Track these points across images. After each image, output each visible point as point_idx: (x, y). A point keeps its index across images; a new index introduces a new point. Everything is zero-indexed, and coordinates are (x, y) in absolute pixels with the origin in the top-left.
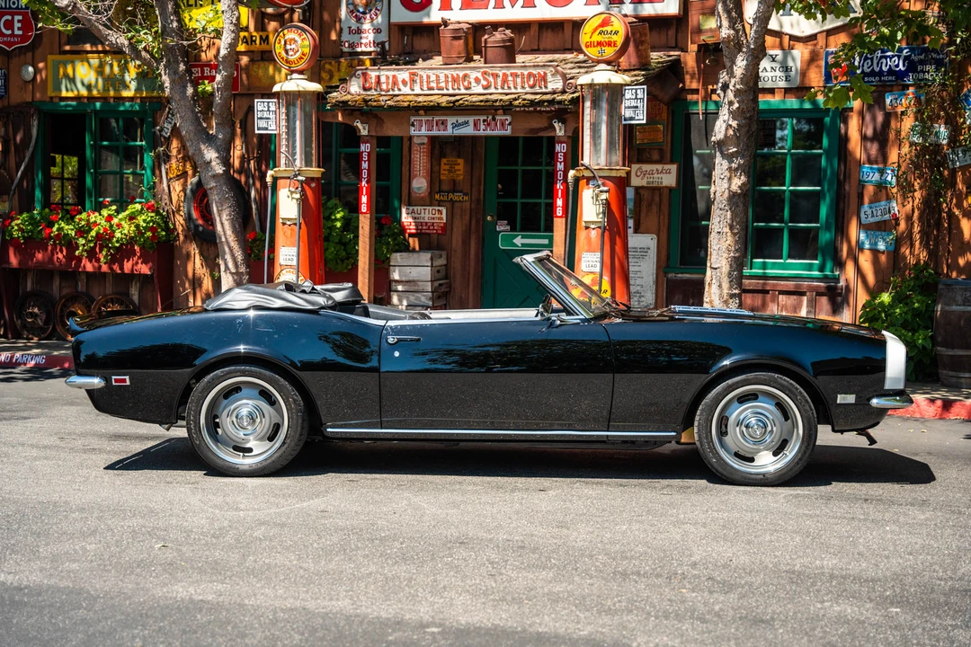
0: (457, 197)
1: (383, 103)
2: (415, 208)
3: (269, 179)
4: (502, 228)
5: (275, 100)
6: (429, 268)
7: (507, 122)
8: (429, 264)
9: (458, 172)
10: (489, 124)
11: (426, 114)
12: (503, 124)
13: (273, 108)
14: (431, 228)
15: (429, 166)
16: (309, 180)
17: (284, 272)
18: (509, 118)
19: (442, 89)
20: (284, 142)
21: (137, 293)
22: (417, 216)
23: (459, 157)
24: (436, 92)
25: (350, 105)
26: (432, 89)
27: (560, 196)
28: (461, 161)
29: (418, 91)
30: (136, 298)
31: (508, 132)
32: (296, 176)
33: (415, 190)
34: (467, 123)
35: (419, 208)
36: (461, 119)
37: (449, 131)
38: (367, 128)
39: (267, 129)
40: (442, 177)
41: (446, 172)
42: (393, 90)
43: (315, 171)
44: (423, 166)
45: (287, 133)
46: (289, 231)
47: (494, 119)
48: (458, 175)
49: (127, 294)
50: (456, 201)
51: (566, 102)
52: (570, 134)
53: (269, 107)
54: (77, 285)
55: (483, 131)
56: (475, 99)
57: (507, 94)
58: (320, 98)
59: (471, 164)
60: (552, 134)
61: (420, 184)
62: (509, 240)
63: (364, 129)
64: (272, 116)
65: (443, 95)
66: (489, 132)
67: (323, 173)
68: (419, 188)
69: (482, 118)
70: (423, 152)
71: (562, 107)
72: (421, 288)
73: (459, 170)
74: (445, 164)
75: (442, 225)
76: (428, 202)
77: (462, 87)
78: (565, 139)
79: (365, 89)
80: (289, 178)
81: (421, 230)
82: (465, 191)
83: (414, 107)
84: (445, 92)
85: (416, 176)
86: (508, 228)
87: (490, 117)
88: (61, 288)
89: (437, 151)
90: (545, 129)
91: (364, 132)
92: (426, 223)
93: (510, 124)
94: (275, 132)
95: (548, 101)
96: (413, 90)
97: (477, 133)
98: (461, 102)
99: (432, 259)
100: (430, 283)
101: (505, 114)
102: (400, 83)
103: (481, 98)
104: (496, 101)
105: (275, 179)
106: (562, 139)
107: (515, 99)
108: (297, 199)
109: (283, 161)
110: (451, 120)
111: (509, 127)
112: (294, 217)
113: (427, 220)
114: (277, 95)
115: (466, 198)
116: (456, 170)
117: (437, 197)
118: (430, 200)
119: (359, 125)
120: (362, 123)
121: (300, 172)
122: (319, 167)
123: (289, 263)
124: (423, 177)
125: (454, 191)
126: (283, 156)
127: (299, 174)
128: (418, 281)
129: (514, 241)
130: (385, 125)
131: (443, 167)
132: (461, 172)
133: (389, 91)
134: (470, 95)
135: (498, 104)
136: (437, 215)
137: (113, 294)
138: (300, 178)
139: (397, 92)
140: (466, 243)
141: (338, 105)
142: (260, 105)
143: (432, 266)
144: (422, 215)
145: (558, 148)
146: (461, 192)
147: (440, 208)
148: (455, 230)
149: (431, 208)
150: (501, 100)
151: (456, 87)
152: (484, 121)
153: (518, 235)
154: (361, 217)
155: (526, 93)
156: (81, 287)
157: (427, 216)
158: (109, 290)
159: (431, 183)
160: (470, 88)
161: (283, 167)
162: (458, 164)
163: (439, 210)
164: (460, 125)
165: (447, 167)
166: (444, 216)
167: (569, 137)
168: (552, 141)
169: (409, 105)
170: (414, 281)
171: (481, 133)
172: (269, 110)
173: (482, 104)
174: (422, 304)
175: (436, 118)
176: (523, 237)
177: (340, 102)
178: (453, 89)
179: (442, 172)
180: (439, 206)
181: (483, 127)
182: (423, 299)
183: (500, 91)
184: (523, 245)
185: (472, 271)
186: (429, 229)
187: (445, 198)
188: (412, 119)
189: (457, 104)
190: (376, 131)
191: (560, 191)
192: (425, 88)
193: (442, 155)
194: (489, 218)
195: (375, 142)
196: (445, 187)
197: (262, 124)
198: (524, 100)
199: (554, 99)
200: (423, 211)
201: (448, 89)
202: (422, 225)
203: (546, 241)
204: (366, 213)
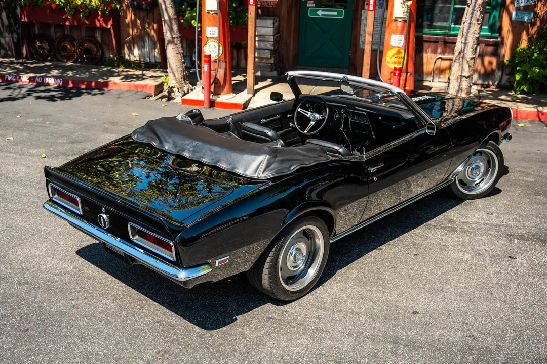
4: (310, 5)
6: (272, 29)
8: (272, 26)
14: (270, 4)
17: (209, 41)
21: (100, 36)
30: (99, 39)
46: (212, 18)
49: (94, 37)
54: (64, 32)
62: (314, 12)
72: (267, 39)
75: (276, 2)
81: (264, 5)
86: (314, 5)
88: (55, 33)
92: (267, 1)
99: (274, 23)
100: (272, 37)
112: (215, 9)
123: (212, 36)
128: (266, 35)
129: (318, 13)
137: (86, 37)
140: (289, 13)
143: (273, 27)
148: (283, 5)
153: (319, 10)
154: (250, 7)
156: (67, 32)
158: (83, 34)
170: (263, 35)
174: (267, 48)
176: (323, 10)
182: (268, 45)
184: (322, 15)
185: (293, 29)
186: (268, 5)
202: (264, 2)
203: (336, 13)
204: (253, 5)
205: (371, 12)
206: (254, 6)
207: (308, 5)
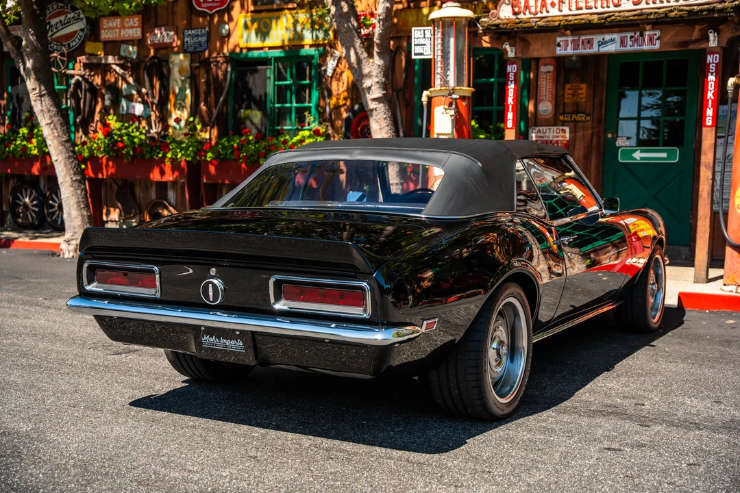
0: (581, 117)
1: (534, 24)
2: (541, 128)
3: (424, 99)
4: (622, 144)
5: (431, 28)
7: (656, 37)
9: (581, 96)
10: (636, 40)
11: (572, 35)
12: (651, 39)
13: (428, 34)
15: (554, 91)
16: (463, 98)
18: (658, 33)
19: (590, 8)
20: (439, 64)
22: (542, 135)
23: (582, 83)
24: (585, 11)
25: (502, 29)
26: (580, 9)
27: (710, 106)
28: (584, 86)
29: (566, 11)
31: (657, 46)
32: (450, 94)
33: (541, 113)
34: (612, 40)
35: (544, 128)
36: (607, 37)
37: (595, 49)
38: (514, 50)
39: (422, 54)
40: (566, 101)
41: (570, 96)
42: (541, 12)
43: (467, 90)
44: (549, 91)
45: (442, 57)
47: (642, 35)
48: (581, 98)
50: (579, 121)
51: (729, 10)
52: (724, 45)
53: (424, 34)
55: (630, 47)
56: (627, 14)
57: (659, 8)
58: (472, 23)
59: (594, 89)
60: (703, 46)
61: (546, 107)
62: (629, 155)
63: (512, 51)
64: (427, 42)
65: (592, 14)
66: (636, 48)
67: (473, 93)
68: (545, 111)
69: (629, 35)
70: (549, 79)
71: (722, 15)
73: (582, 94)
74: (569, 89)
75: (565, 142)
76: (552, 122)
77: (611, 5)
78: (718, 50)
79: (515, 13)
80: (444, 96)
82: (587, 112)
83: (564, 26)
84: (594, 10)
85: (542, 100)
86: (628, 143)
87: (638, 34)
89: (561, 79)
90: (697, 41)
91: (511, 54)
92: (551, 141)
93: (658, 39)
94: (431, 57)
95: (708, 10)
96: (561, 11)
97: (623, 49)
98: (613, 18)
101: (653, 29)
102: (549, 5)
103: (635, 13)
104: (651, 13)
105: (430, 99)
106: (714, 50)
107: (672, 11)
108: (451, 116)
109: (438, 82)
110: (597, 38)
111: (658, 42)
112: (448, 132)
113: (551, 138)
114: (433, 22)
115: (588, 118)
116: (579, 94)
117: (561, 118)
118: (554, 121)
119: (508, 47)
120: (511, 46)
121: (453, 91)
122: (469, 86)
124: (549, 101)
125: (577, 112)
126: (438, 77)
127: (453, 93)
129: (634, 155)
130: (531, 47)
131: (567, 92)
132: (584, 96)
133: (537, 14)
134: (620, 12)
135: (652, 17)
136: (561, 134)
138: (454, 96)
139: (545, 14)
140: (587, 157)
141: (490, 29)
142: (417, 33)
144: (547, 134)
145: (709, 59)
146: (582, 113)
147: (564, 128)
148: (577, 146)
149: (555, 128)
150: (656, 13)
151: (605, 5)
152: (631, 37)
153: (636, 150)
154: (507, 132)
155: (680, 6)
157: (551, 134)
159: (556, 106)
160: (620, 5)
161: (438, 88)
162: (582, 89)
163: (563, 130)
164: (606, 42)
165: (571, 92)
166: (568, 135)
167: (722, 47)
168: (704, 53)
169: (560, 24)
171: (628, 48)
172: (424, 37)
173: (636, 18)
175: (583, 38)
176: (643, 151)
177: (492, 25)
178: (602, 7)
179: (566, 96)
180: (563, 125)
181: (630, 43)
183: (652, 5)
184: (642, 158)
187: (569, 119)
188: (559, 39)
189: (608, 19)
190: (522, 52)
191: (710, 101)
192: (574, 8)
193: (567, 81)
194: (610, 136)
195: (520, 63)
196: (569, 109)
197: (418, 49)
198: (682, 10)
199: (714, 7)
200: (548, 131)
201: (596, 8)
203: (664, 155)
204: (511, 128)
205: (708, 129)
206: (514, 131)
207: (617, 145)
